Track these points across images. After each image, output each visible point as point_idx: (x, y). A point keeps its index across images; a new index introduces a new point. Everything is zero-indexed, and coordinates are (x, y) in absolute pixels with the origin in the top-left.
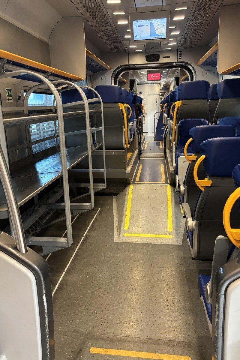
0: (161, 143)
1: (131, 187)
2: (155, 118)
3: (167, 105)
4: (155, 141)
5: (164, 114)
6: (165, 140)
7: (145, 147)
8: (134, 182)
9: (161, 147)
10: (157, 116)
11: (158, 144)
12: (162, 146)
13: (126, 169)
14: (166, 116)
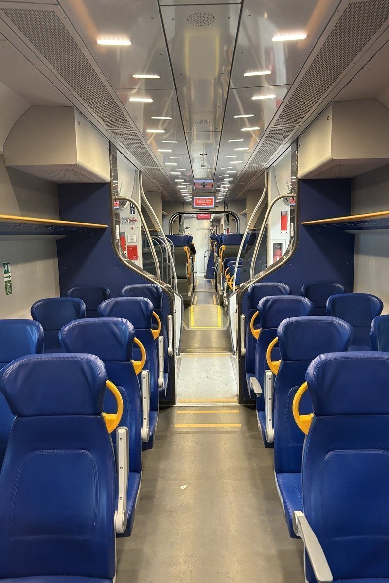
0: (212, 281)
1: (192, 307)
2: (205, 256)
3: (218, 244)
4: (206, 279)
5: (215, 253)
6: (216, 278)
7: (197, 283)
8: (193, 304)
9: (212, 284)
10: (207, 255)
11: (209, 282)
12: (214, 283)
13: (187, 294)
14: (217, 255)
